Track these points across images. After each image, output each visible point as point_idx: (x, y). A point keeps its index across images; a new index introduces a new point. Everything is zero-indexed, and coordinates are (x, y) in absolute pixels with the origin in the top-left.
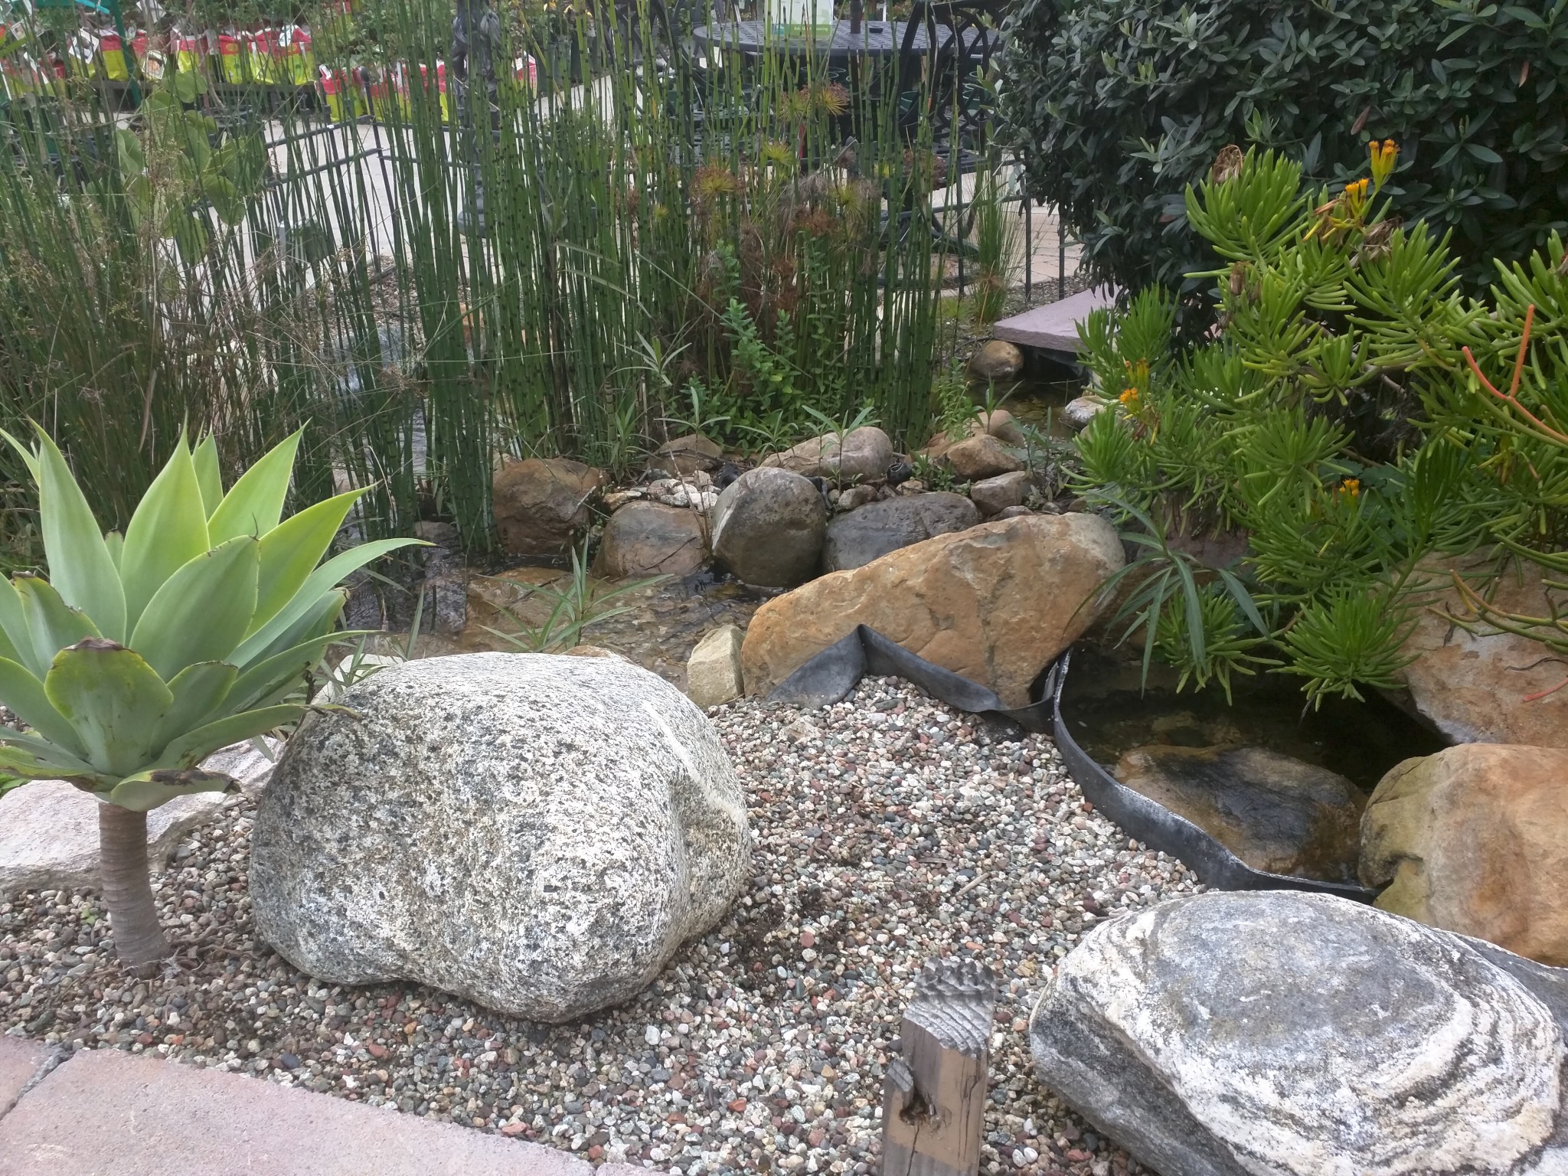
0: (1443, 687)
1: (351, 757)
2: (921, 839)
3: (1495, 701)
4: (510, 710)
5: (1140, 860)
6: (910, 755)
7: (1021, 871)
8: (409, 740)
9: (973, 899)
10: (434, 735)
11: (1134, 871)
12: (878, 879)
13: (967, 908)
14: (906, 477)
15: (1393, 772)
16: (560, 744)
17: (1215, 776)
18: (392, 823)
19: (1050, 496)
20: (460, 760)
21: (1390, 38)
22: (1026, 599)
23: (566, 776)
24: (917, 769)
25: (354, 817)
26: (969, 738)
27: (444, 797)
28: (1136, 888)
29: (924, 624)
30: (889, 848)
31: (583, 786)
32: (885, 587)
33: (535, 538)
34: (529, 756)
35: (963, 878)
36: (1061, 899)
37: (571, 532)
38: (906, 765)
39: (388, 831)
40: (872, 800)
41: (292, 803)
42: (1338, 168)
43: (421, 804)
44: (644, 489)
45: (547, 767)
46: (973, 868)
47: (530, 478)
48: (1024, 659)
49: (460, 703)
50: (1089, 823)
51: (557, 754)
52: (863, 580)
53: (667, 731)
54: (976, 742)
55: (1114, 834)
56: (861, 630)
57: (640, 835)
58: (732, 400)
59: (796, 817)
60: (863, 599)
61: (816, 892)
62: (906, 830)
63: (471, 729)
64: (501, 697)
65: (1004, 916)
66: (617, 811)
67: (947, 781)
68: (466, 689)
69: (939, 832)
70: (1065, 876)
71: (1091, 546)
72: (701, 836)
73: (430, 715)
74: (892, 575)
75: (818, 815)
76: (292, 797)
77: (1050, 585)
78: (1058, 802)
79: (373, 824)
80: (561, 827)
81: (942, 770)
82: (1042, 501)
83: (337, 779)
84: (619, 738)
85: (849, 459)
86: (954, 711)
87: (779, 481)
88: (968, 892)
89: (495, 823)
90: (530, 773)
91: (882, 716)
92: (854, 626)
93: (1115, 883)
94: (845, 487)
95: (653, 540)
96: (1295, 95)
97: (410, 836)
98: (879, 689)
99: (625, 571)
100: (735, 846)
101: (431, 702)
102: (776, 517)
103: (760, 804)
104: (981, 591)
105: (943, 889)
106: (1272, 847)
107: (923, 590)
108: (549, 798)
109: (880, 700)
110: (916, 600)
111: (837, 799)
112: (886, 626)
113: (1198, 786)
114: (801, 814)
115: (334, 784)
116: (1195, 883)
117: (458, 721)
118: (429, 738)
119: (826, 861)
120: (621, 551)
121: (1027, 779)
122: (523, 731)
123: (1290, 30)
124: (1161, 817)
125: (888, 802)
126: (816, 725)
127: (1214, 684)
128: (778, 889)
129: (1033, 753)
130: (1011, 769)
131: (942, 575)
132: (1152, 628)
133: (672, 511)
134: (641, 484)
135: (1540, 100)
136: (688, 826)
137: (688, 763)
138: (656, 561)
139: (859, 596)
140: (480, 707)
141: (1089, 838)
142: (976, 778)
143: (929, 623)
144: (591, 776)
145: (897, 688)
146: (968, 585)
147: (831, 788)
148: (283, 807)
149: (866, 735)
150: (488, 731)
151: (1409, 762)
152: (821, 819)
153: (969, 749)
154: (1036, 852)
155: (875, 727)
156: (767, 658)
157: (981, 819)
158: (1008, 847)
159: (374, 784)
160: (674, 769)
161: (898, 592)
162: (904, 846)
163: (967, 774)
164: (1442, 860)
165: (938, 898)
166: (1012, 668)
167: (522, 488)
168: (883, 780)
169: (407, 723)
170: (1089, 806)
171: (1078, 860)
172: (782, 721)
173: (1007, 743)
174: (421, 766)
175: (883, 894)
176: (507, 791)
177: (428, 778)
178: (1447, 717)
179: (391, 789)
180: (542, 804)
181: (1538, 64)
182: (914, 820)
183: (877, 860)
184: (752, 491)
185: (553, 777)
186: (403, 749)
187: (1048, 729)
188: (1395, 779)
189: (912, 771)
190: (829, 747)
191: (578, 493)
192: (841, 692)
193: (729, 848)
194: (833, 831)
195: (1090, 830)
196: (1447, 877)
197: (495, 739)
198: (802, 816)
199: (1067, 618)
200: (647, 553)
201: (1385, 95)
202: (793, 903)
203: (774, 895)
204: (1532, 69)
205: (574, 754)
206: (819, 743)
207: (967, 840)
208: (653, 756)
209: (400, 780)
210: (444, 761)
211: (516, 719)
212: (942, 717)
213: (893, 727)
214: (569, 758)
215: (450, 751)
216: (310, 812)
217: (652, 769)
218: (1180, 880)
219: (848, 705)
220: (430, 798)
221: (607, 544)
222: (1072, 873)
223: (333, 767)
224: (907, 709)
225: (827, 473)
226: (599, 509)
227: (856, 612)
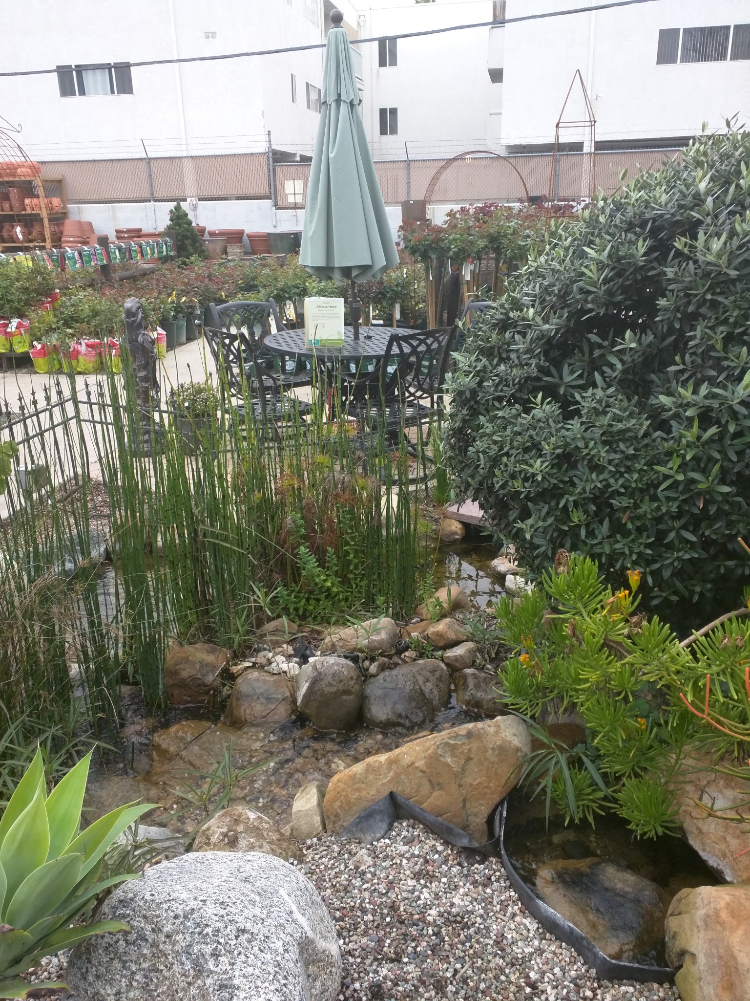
0: (700, 831)
1: (121, 942)
2: (434, 938)
3: (726, 843)
4: (211, 910)
5: (553, 948)
6: (424, 875)
7: (490, 957)
8: (153, 930)
9: (465, 980)
10: (168, 928)
11: (550, 956)
12: (412, 970)
13: (462, 988)
14: (406, 648)
15: (677, 897)
16: (238, 930)
17: (589, 884)
18: (145, 982)
19: (488, 661)
20: (184, 944)
21: (635, 481)
22: (480, 771)
23: (243, 951)
24: (428, 884)
25: (124, 980)
26: (455, 862)
27: (175, 967)
28: (552, 969)
29: (426, 786)
30: (417, 946)
31: (252, 957)
32: (403, 767)
33: (190, 696)
34: (222, 941)
35: (458, 966)
36: (513, 978)
37: (212, 692)
38: (422, 882)
39: (143, 987)
40: (405, 911)
41: (87, 971)
42: (618, 537)
43: (162, 971)
44: (253, 660)
45: (233, 947)
46: (463, 957)
47: (186, 660)
48: (481, 805)
49: (181, 907)
50: (524, 920)
51: (237, 937)
52: (391, 762)
53: (294, 908)
54: (459, 864)
55: (538, 928)
56: (392, 795)
57: (285, 985)
58: (302, 595)
59: (363, 927)
60: (391, 774)
61: (379, 986)
62: (425, 932)
63: (189, 924)
64: (204, 901)
65: (483, 992)
66: (272, 971)
67: (445, 892)
68: (184, 896)
69: (443, 930)
70: (514, 961)
71: (513, 738)
72: (315, 969)
73: (165, 915)
74: (407, 760)
75: (376, 924)
76: (87, 968)
77: (492, 763)
78: (507, 906)
79: (135, 984)
80: (242, 986)
81: (442, 885)
82: (483, 663)
83: (112, 956)
84: (270, 920)
85: (374, 641)
86: (446, 843)
87: (335, 668)
88: (462, 976)
89: (205, 985)
90: (223, 951)
91: (406, 848)
92: (387, 793)
93: (541, 966)
94: (373, 660)
95: (262, 700)
96: (594, 500)
97: (156, 991)
98: (403, 829)
99: (246, 721)
100: (334, 970)
101: (165, 906)
102: (334, 689)
103: (342, 919)
104: (456, 768)
105: (449, 975)
106: (622, 935)
107: (425, 769)
108: (235, 967)
109: (405, 837)
110: (420, 774)
111: (385, 911)
112: (406, 789)
113: (580, 891)
114: (366, 924)
115: (111, 959)
116: (583, 964)
117: (181, 919)
118: (165, 930)
119: (382, 959)
120: (243, 708)
121: (489, 891)
122: (218, 924)
123: (587, 471)
124: (562, 923)
125: (414, 912)
126: (369, 856)
127: (584, 820)
128: (357, 985)
129: (491, 872)
130: (480, 884)
131: (434, 759)
132: (549, 791)
133: (272, 679)
134: (252, 656)
135: (711, 513)
136: (309, 964)
137: (307, 929)
138: (264, 714)
139: (389, 772)
140: (193, 909)
141: (524, 932)
142: (461, 891)
143: (428, 787)
144: (256, 949)
145: (414, 828)
146: (449, 766)
147: (381, 903)
148: (82, 974)
149: (399, 862)
150: (198, 925)
151: (685, 891)
152: (377, 927)
153: (456, 870)
154: (497, 943)
155: (402, 856)
156: (339, 811)
157: (466, 920)
158: (482, 940)
159: (134, 958)
160: (299, 934)
161: (410, 769)
162: (424, 944)
163: (456, 887)
164: (704, 961)
165: (446, 982)
166: (476, 810)
167: (182, 666)
168: (410, 895)
169: (152, 920)
170: (524, 908)
171: (519, 950)
172: (350, 853)
173: (476, 866)
174: (161, 947)
175: (416, 982)
176: (211, 965)
177: (165, 954)
178: (704, 850)
179: (144, 961)
180: (231, 972)
181: (707, 497)
182: (429, 924)
183: (411, 957)
184: (320, 673)
185: (236, 952)
186: (151, 937)
187: (498, 855)
188: (679, 901)
189: (426, 886)
190: (378, 872)
191: (214, 667)
192: (382, 832)
193: (331, 972)
194: (385, 935)
195: (525, 926)
196: (707, 971)
197: (203, 930)
198: (366, 926)
199: (503, 781)
200: (258, 709)
201: (636, 506)
202: (366, 995)
203: (355, 990)
204: (704, 499)
205: (246, 936)
206: (372, 869)
207: (459, 935)
208: (289, 930)
209: (149, 956)
210: (174, 945)
211: (214, 917)
212: (440, 848)
213: (413, 855)
214: (244, 938)
215: (178, 938)
216: (98, 977)
217: (289, 938)
218: (575, 963)
219: (387, 841)
220: (166, 966)
221: (234, 699)
222: (517, 959)
223: (111, 949)
224: (420, 842)
225: (361, 650)
226: (228, 676)
227: (388, 782)
